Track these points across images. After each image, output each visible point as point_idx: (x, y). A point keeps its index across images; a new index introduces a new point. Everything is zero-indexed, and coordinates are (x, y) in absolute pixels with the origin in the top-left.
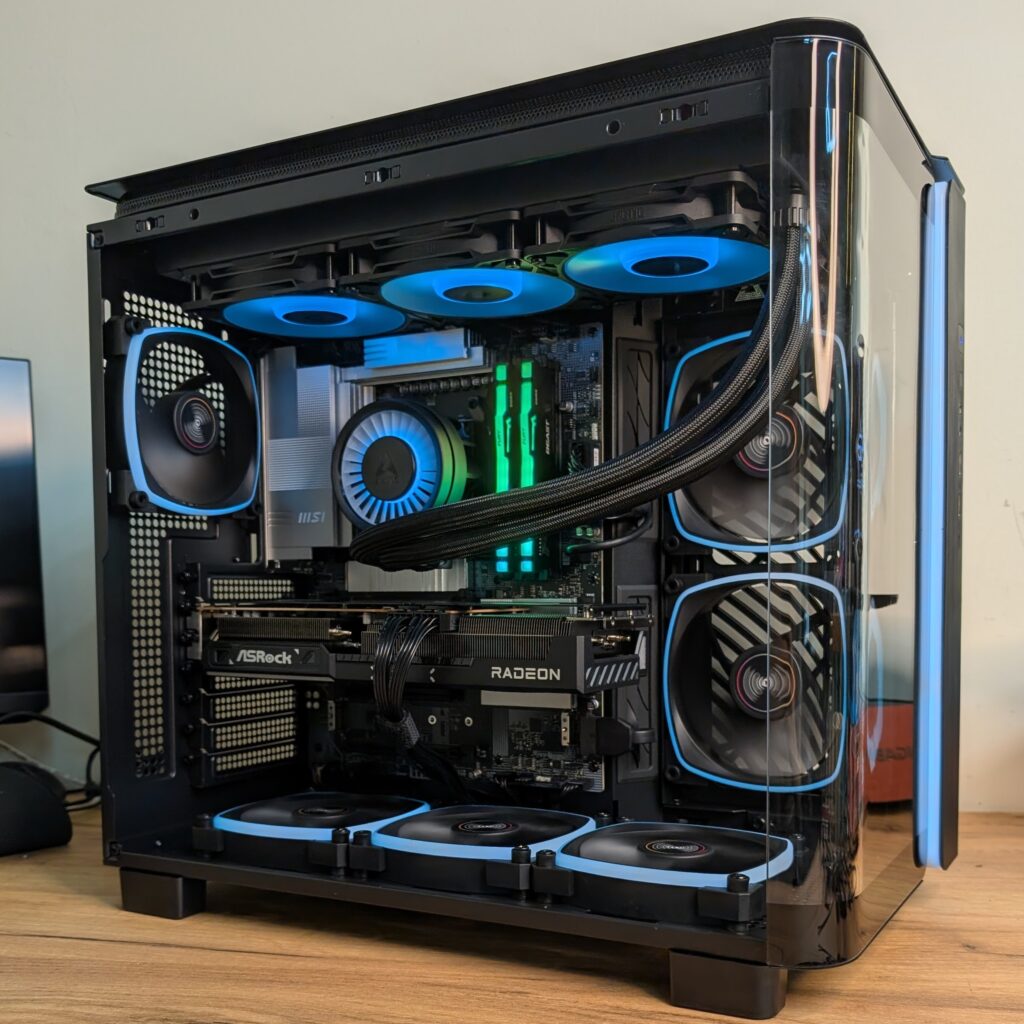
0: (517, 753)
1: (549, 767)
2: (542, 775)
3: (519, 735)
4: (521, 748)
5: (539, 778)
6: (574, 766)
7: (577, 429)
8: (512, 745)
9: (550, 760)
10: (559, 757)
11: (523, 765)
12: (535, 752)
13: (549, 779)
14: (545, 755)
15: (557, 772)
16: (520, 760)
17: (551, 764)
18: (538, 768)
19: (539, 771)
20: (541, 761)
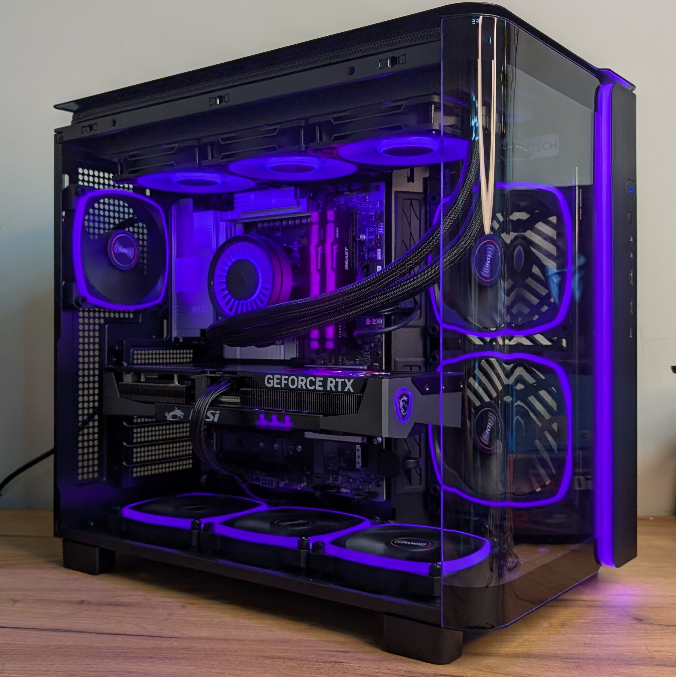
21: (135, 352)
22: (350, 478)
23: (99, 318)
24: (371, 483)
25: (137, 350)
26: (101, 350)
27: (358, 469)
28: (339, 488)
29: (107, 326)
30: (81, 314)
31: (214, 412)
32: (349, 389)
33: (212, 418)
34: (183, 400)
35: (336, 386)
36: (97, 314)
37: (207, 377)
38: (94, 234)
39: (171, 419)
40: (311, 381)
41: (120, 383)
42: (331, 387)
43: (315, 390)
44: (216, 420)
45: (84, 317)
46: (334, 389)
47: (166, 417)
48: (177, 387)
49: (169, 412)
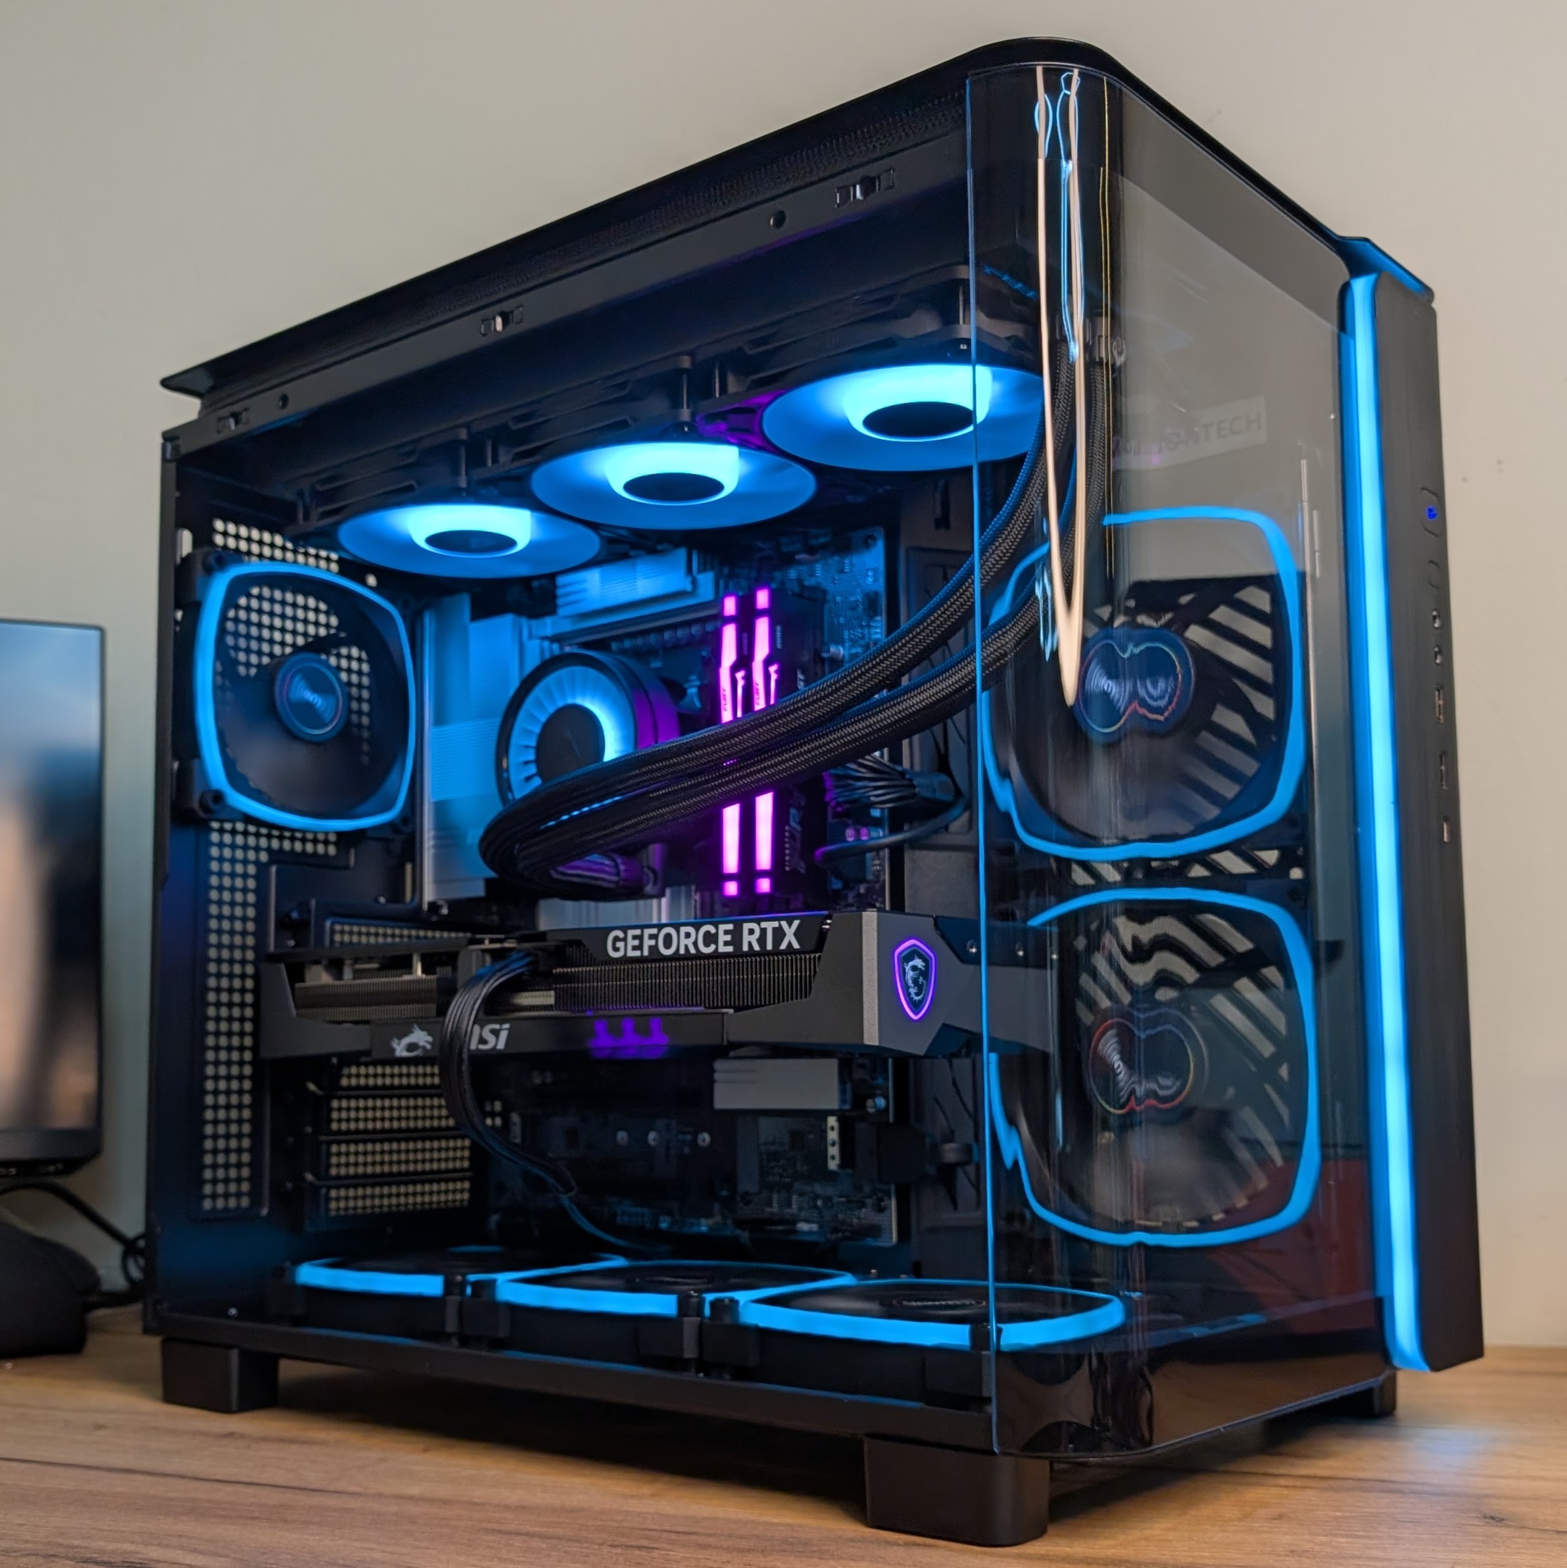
21: (338, 927)
22: (817, 1197)
23: (257, 849)
24: (863, 1205)
25: (342, 924)
26: (260, 919)
27: (833, 1173)
28: (793, 1221)
29: (274, 869)
30: (215, 837)
31: (497, 1026)
32: (790, 944)
33: (491, 1039)
34: (432, 1008)
35: (762, 940)
36: (252, 841)
37: (484, 951)
38: (248, 665)
39: (405, 1054)
40: (707, 933)
41: (298, 985)
42: (750, 944)
43: (716, 955)
44: (501, 1046)
45: (221, 845)
46: (757, 948)
47: (393, 1050)
48: (419, 981)
49: (400, 1038)
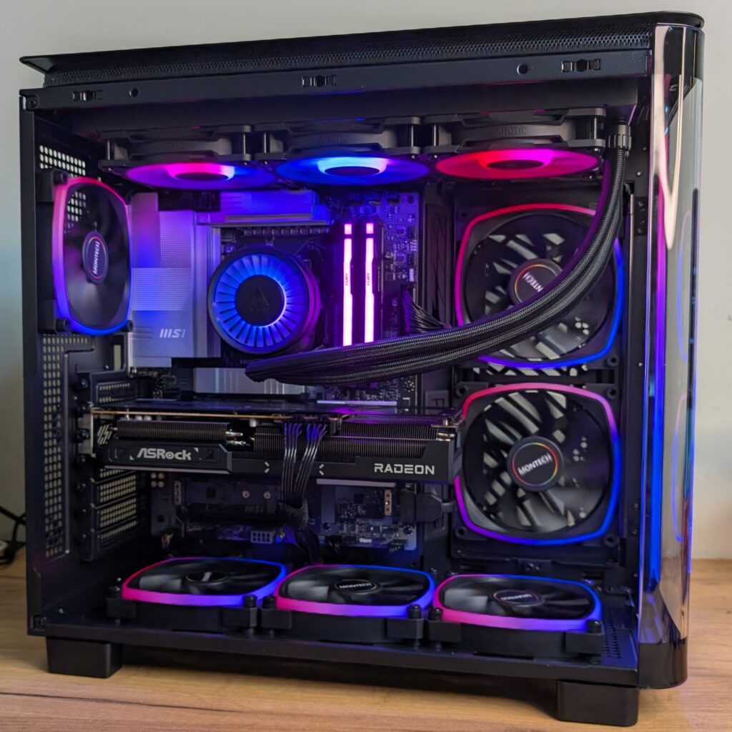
0: (342, 521)
1: (369, 531)
2: (364, 537)
3: (345, 506)
4: (346, 517)
5: (362, 540)
6: (391, 531)
7: (396, 273)
8: (337, 515)
9: (370, 526)
10: (378, 523)
11: (348, 530)
12: (358, 520)
13: (370, 541)
14: (366, 522)
15: (376, 535)
16: (345, 526)
17: (372, 529)
18: (360, 532)
19: (361, 535)
20: (364, 526)
